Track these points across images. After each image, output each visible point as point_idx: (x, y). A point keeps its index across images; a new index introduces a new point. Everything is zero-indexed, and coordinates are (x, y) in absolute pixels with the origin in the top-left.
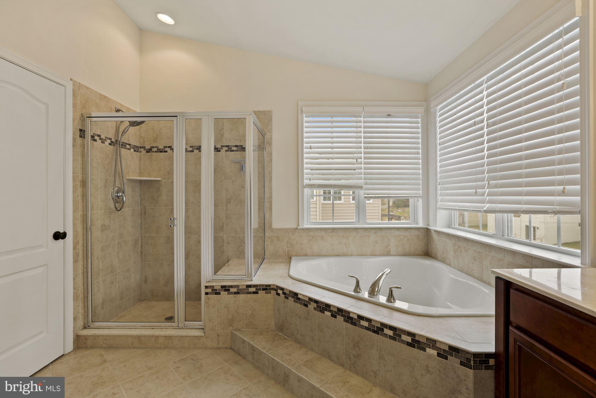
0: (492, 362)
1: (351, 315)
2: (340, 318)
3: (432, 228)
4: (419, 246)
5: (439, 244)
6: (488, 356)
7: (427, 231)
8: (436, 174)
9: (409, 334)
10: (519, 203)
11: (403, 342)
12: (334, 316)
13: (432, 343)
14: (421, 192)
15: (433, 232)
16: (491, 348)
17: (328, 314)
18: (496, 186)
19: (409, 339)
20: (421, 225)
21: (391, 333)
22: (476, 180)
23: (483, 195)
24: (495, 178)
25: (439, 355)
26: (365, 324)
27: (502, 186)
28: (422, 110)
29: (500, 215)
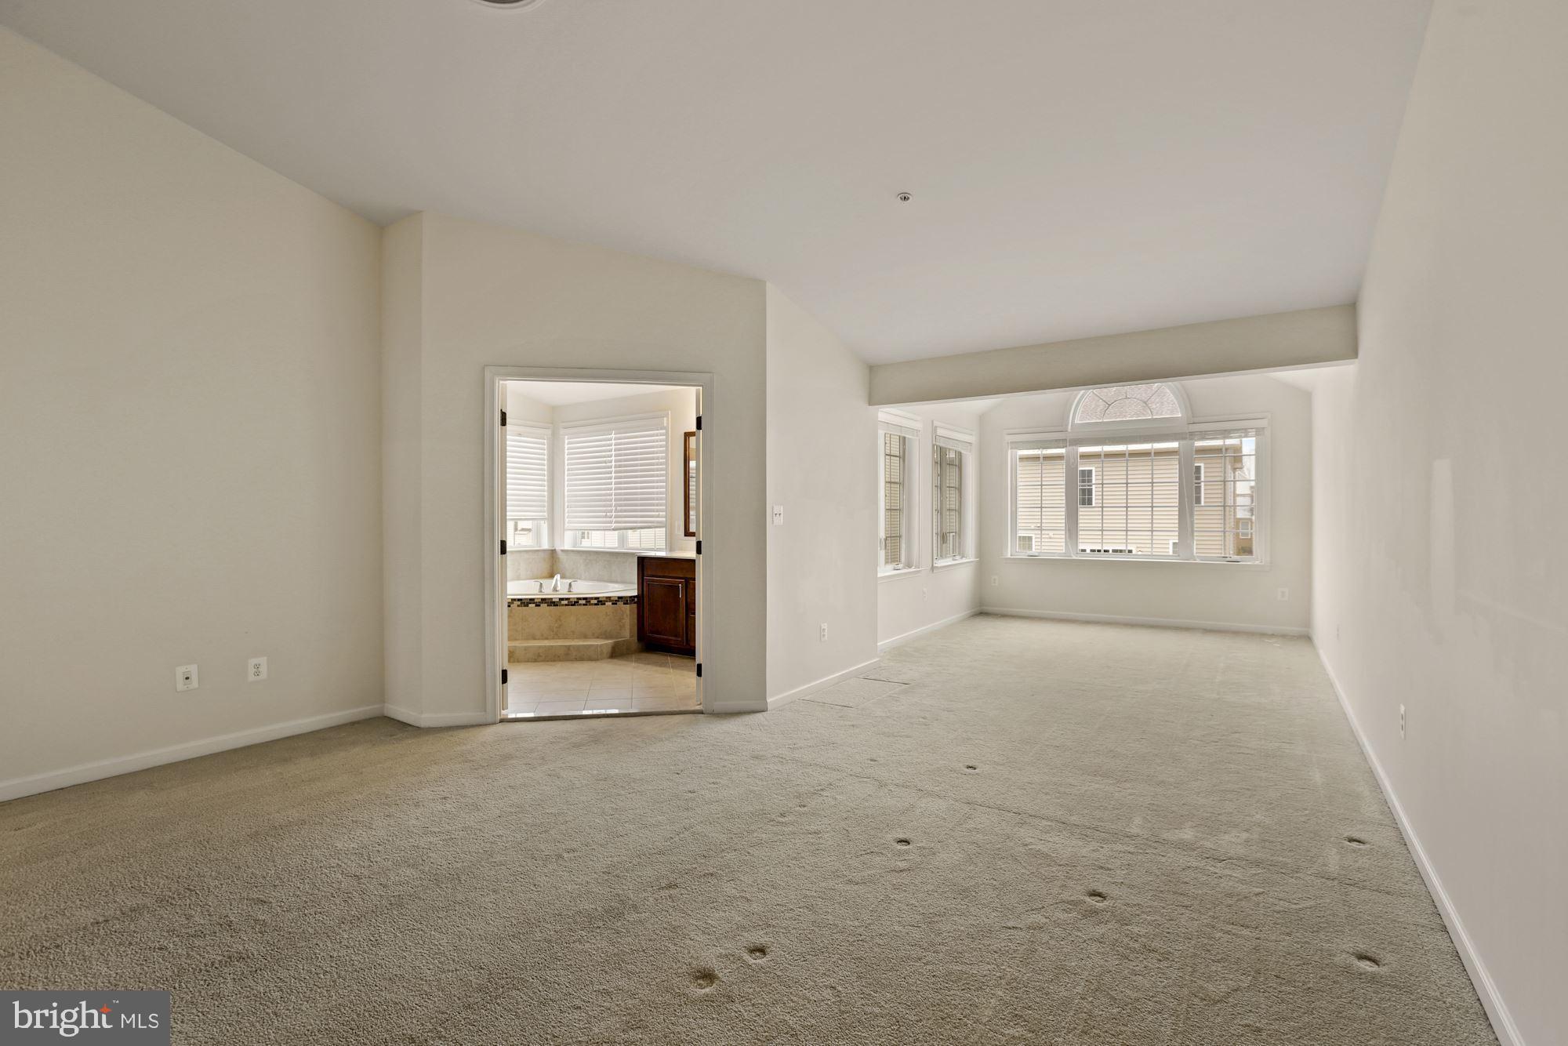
0: (636, 599)
1: (554, 600)
2: (544, 606)
3: (558, 548)
4: (545, 567)
5: (565, 561)
6: (634, 597)
7: (553, 552)
8: (564, 498)
9: (596, 598)
10: (636, 522)
11: (592, 604)
12: (538, 605)
13: (609, 599)
14: (546, 514)
15: (560, 553)
16: (635, 593)
17: (532, 606)
18: (621, 511)
19: (596, 602)
20: (546, 546)
21: (584, 602)
22: (604, 506)
23: (611, 517)
24: (621, 506)
25: (613, 604)
26: (566, 602)
27: (625, 511)
28: (549, 432)
29: (621, 531)
